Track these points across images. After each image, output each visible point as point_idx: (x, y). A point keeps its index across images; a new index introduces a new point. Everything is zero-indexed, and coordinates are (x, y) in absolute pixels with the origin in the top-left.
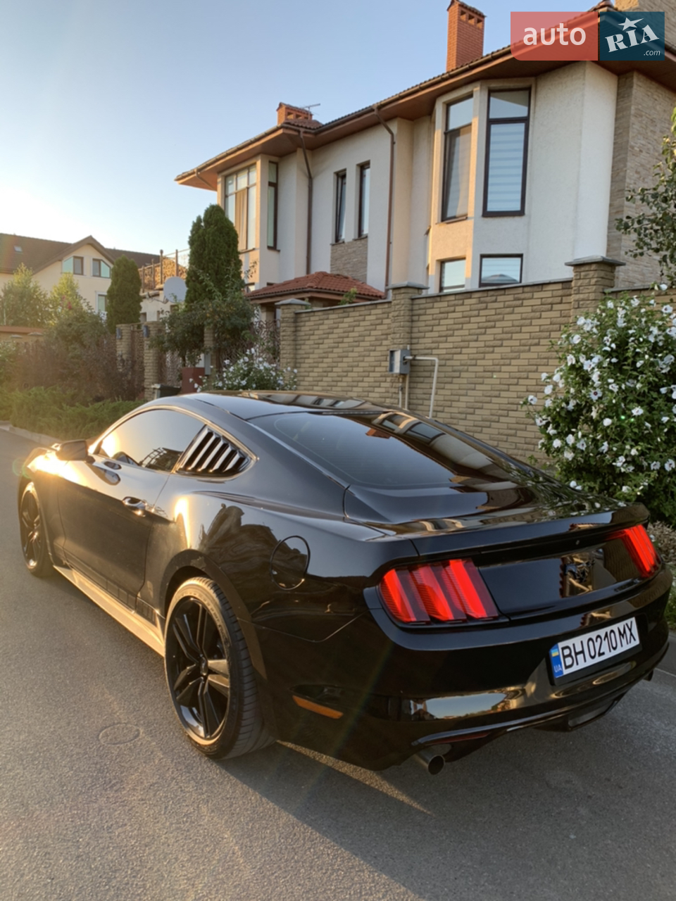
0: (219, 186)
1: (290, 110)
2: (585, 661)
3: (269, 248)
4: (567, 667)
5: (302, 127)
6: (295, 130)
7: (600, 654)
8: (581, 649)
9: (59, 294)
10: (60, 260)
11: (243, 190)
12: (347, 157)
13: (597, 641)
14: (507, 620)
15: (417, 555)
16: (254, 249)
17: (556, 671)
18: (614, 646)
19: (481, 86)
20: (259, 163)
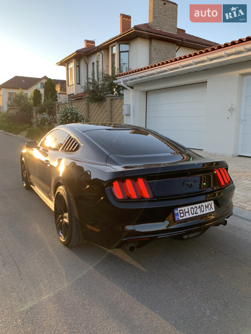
0: (66, 66)
1: (87, 42)
2: (189, 215)
3: (78, 84)
4: (181, 217)
5: (82, 51)
6: (80, 53)
7: (196, 213)
8: (188, 211)
9: (31, 96)
10: (36, 84)
11: (71, 68)
12: (94, 59)
13: (195, 208)
14: (157, 199)
15: (124, 176)
16: (73, 84)
17: (177, 218)
18: (203, 210)
19: (117, 43)
20: (73, 60)
